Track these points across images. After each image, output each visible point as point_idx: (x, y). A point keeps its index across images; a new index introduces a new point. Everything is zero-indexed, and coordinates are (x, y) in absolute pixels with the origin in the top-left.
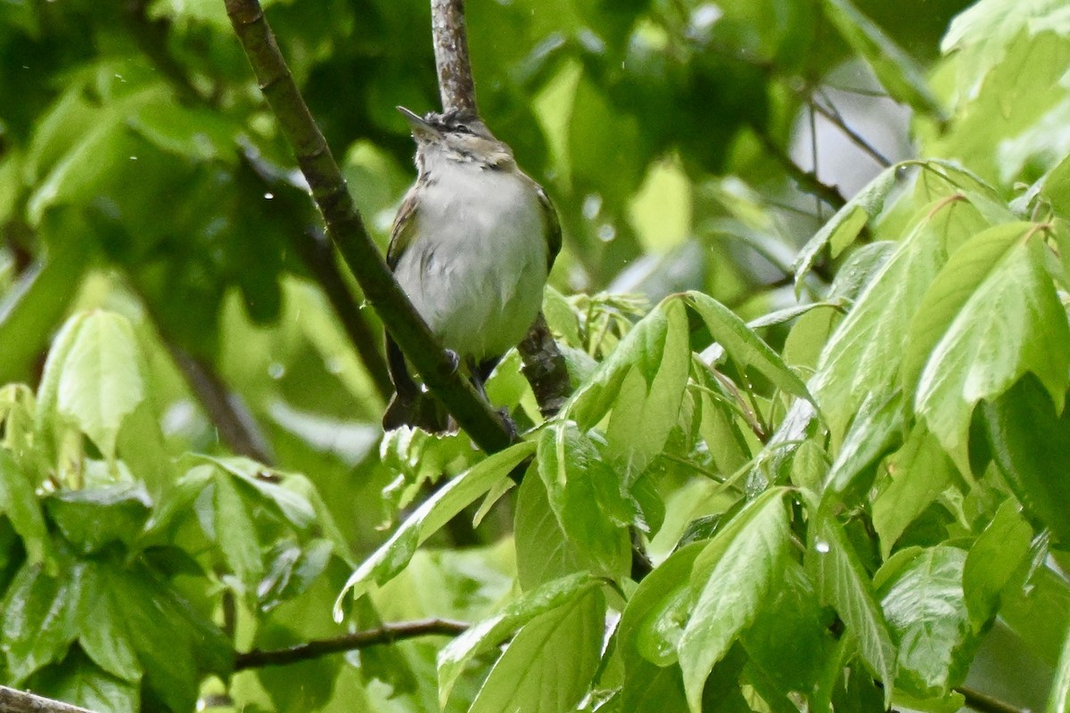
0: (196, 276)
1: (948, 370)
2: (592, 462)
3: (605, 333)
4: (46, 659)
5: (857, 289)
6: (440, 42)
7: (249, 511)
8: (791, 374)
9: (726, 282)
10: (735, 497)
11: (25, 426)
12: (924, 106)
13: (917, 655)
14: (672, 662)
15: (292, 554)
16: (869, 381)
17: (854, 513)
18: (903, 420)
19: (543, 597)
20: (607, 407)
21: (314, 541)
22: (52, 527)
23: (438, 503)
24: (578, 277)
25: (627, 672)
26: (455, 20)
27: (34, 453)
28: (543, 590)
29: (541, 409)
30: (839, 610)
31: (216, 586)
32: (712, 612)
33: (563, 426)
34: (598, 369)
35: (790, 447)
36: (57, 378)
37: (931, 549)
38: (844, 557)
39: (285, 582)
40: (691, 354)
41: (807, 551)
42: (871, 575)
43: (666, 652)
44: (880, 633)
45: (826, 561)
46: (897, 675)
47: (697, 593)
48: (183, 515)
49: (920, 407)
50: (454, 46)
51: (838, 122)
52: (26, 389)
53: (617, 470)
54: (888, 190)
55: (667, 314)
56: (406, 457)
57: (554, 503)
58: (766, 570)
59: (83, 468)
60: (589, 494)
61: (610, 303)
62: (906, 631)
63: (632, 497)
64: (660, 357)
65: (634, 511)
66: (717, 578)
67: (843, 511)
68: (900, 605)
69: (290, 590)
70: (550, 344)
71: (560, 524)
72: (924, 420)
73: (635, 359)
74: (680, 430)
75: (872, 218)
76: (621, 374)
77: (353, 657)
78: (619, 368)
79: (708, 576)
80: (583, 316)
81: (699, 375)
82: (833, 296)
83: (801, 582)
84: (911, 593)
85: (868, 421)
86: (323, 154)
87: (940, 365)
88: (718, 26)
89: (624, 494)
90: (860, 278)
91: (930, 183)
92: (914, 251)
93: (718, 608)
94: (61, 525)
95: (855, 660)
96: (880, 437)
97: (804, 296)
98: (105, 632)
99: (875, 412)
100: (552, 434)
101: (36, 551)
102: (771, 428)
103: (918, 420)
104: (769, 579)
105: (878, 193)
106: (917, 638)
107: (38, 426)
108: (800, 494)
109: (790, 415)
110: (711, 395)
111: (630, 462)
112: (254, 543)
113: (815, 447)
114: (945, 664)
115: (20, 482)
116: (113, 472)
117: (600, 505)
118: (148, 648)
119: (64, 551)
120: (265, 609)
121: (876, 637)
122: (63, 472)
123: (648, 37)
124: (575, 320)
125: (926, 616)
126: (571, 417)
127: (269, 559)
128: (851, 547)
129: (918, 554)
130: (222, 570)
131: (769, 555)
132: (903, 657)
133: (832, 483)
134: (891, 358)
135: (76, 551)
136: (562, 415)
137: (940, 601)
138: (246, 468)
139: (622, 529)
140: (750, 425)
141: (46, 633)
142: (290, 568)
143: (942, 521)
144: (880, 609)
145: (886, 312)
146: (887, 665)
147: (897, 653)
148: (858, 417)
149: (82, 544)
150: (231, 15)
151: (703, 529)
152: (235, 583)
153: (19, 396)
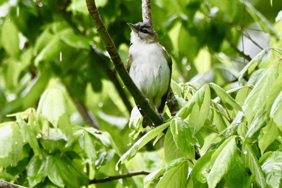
0: (79, 79)
1: (279, 106)
2: (185, 128)
3: (188, 93)
4: (39, 181)
5: (255, 82)
6: (144, 16)
7: (93, 142)
8: (238, 105)
9: (220, 81)
10: (222, 138)
11: (34, 119)
12: (273, 34)
13: (271, 180)
14: (205, 182)
15: (104, 153)
16: (258, 108)
17: (254, 142)
18: (267, 118)
19: (172, 164)
20: (189, 113)
21: (110, 150)
22: (41, 146)
23: (144, 139)
24: (181, 79)
25: (194, 184)
26: (148, 10)
27: (36, 127)
28: (172, 162)
29: (171, 114)
30: (250, 168)
31: (84, 162)
32: (216, 170)
33: (177, 119)
34: (187, 103)
35: (237, 125)
36: (42, 107)
37: (275, 152)
38: (251, 154)
39: (102, 161)
40: (211, 100)
41: (242, 152)
42: (259, 159)
43: (204, 179)
44: (261, 174)
45: (247, 156)
46: (265, 186)
47: (212, 164)
48: (75, 143)
49: (272, 116)
50: (148, 18)
51: (249, 38)
52: (34, 109)
53: (191, 130)
54: (263, 56)
55: (205, 89)
56: (136, 126)
57: (175, 139)
58: (231, 158)
59: (49, 130)
60: (184, 137)
61: (190, 85)
62: (268, 174)
63: (195, 138)
64: (203, 100)
65: (196, 141)
66: (217, 161)
67: (251, 141)
68: (266, 167)
69: (104, 163)
70: (174, 97)
71: (176, 145)
72: (272, 119)
73: (196, 101)
74: (208, 120)
75: (259, 63)
76: (193, 105)
77: (121, 181)
78: (192, 103)
79: (215, 160)
80: (182, 89)
81: (213, 105)
82: (249, 84)
83: (240, 161)
84: (269, 164)
85: (258, 119)
86: (113, 47)
87: (277, 104)
88: (218, 13)
89: (193, 137)
90: (256, 79)
91: (275, 54)
92: (270, 73)
93: (218, 168)
94: (43, 146)
95: (254, 181)
96: (261, 123)
97: (241, 84)
98: (55, 174)
99: (259, 116)
100: (174, 121)
101: (37, 152)
102: (232, 119)
103: (271, 119)
104: (232, 161)
105: (260, 57)
106: (271, 176)
107: (37, 119)
108: (240, 138)
109: (237, 116)
110: (216, 110)
111: (195, 128)
112: (94, 150)
113: (244, 125)
114: (278, 183)
115: (32, 134)
116: (57, 131)
117: (187, 139)
118: (66, 178)
119: (44, 153)
120: (97, 168)
121: (260, 175)
122: (44, 131)
123: (199, 16)
124: (180, 90)
125: (273, 170)
126: (179, 117)
127: (98, 155)
128: (253, 152)
129: (271, 153)
130: (86, 158)
131: (231, 155)
132: (267, 181)
133: (248, 135)
134: (264, 102)
135: (47, 152)
136: (177, 115)
137: (277, 166)
138: (92, 130)
139: (193, 146)
140: (227, 119)
141: (39, 174)
142: (104, 157)
143: (277, 144)
144: (261, 168)
145: (262, 90)
146: (263, 183)
147: (266, 180)
148: (255, 117)
149: (48, 151)
150: (89, 10)
151: (214, 146)
152: (89, 161)
153: (32, 111)
